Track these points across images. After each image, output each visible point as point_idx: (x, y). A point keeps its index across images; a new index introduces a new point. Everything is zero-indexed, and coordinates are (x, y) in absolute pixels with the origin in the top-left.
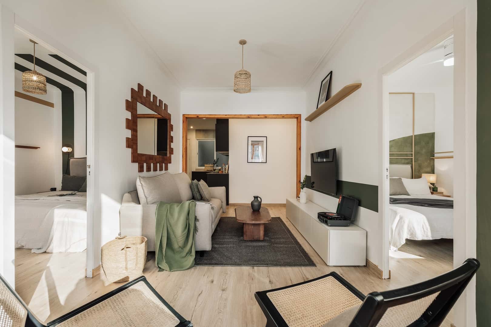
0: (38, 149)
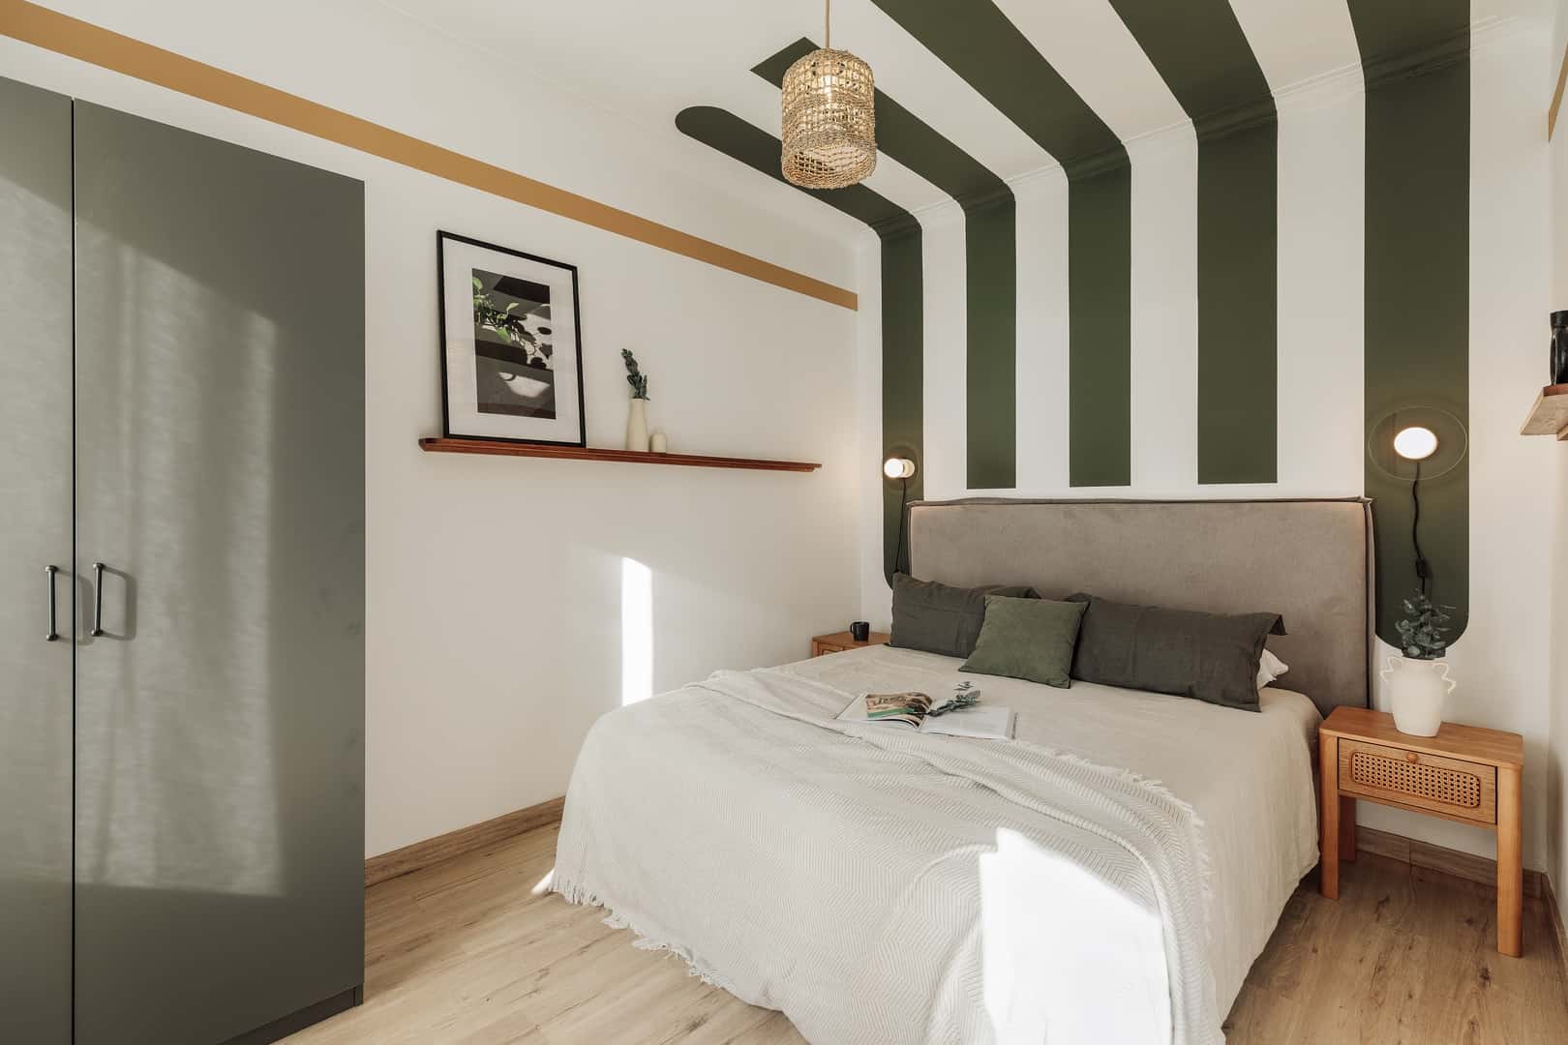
0: (816, 469)
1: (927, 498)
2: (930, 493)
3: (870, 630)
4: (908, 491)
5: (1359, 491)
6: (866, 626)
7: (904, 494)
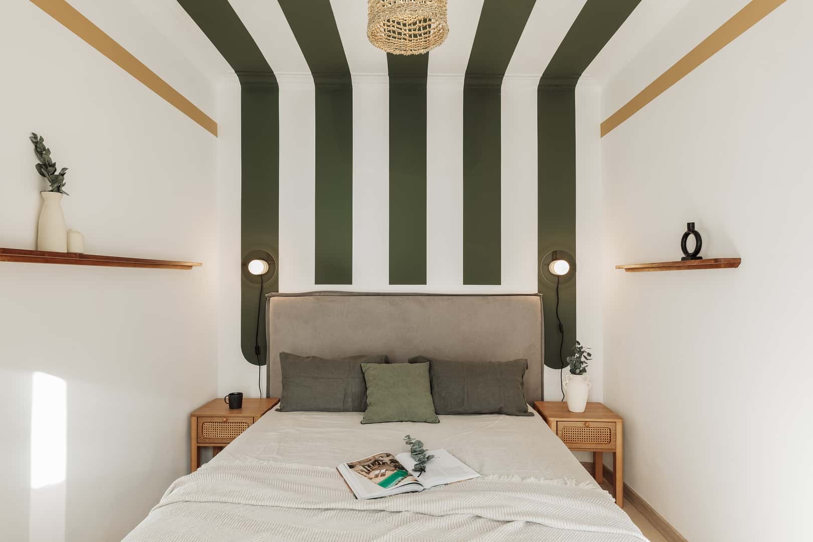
1: (282, 290)
2: (284, 287)
3: (243, 397)
4: (265, 285)
5: (535, 290)
6: (240, 395)
7: (262, 286)
